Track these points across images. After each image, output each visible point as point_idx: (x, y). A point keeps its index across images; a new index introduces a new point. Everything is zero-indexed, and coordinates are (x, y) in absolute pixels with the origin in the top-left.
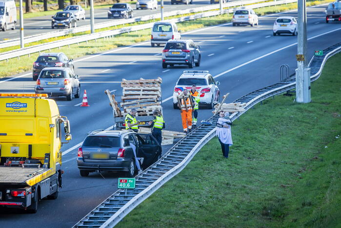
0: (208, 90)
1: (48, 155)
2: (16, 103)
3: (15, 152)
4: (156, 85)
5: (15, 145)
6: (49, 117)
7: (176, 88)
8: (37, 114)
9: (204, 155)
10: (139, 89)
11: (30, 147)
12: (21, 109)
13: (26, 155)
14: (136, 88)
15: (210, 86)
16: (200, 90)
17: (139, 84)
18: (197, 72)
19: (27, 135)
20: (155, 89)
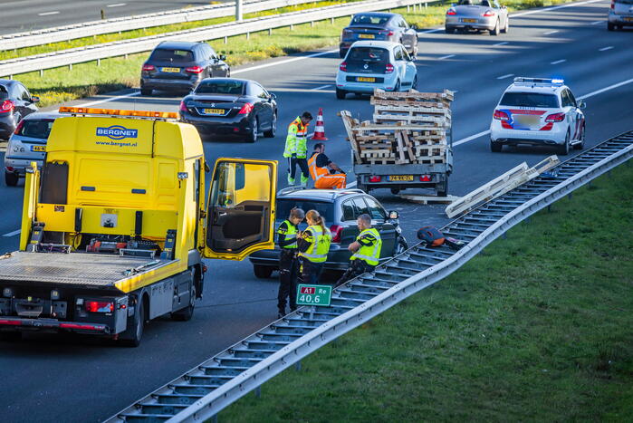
0: (560, 117)
1: (172, 234)
2: (117, 128)
3: (109, 225)
4: (440, 104)
5: (109, 211)
6: (180, 159)
7: (497, 111)
8: (156, 153)
9: (514, 245)
10: (406, 109)
11: (139, 215)
12: (126, 140)
13: (130, 231)
14: (401, 108)
15: (566, 110)
16: (545, 116)
17: (407, 101)
18: (540, 81)
19: (134, 191)
20: (438, 111)
